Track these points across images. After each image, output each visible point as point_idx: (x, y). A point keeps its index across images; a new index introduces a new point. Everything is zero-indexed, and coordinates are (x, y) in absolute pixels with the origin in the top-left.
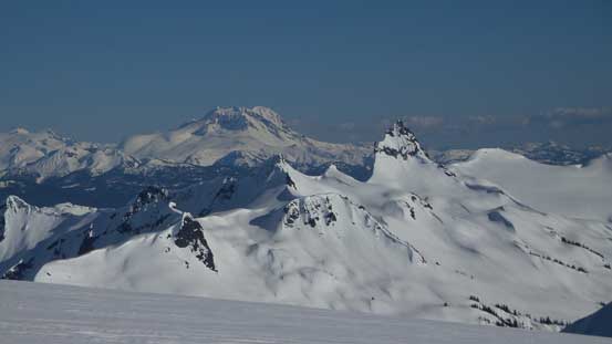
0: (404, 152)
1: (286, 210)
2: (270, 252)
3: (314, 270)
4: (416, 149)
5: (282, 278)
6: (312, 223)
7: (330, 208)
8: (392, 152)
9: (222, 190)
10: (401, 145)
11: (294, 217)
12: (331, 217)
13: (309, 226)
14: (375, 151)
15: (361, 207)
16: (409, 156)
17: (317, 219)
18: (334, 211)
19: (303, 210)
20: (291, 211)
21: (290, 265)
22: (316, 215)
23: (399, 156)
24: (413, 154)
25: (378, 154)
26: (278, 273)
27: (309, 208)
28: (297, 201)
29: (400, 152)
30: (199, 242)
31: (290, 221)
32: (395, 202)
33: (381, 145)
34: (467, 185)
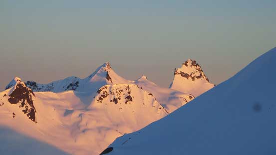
2: (80, 115)
3: (108, 129)
4: (201, 75)
5: (84, 131)
6: (115, 101)
7: (129, 93)
11: (104, 96)
12: (129, 98)
13: (113, 103)
14: (175, 74)
15: (150, 94)
17: (119, 99)
21: (93, 124)
22: (118, 96)
25: (176, 75)
26: (82, 129)
27: (115, 91)
30: (26, 101)
32: (178, 98)
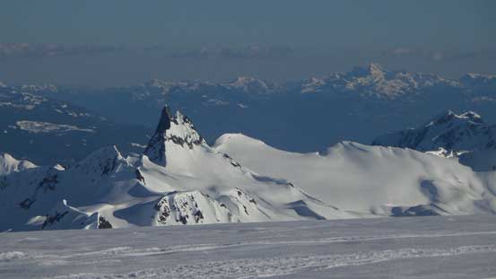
0: (189, 140)
1: (158, 208)
8: (179, 141)
9: (45, 180)
10: (186, 133)
16: (194, 145)
18: (199, 208)
19: (173, 208)
20: (162, 209)
23: (185, 144)
24: (198, 143)
28: (167, 198)
29: (186, 141)
31: (162, 219)
33: (168, 133)
34: (254, 176)
